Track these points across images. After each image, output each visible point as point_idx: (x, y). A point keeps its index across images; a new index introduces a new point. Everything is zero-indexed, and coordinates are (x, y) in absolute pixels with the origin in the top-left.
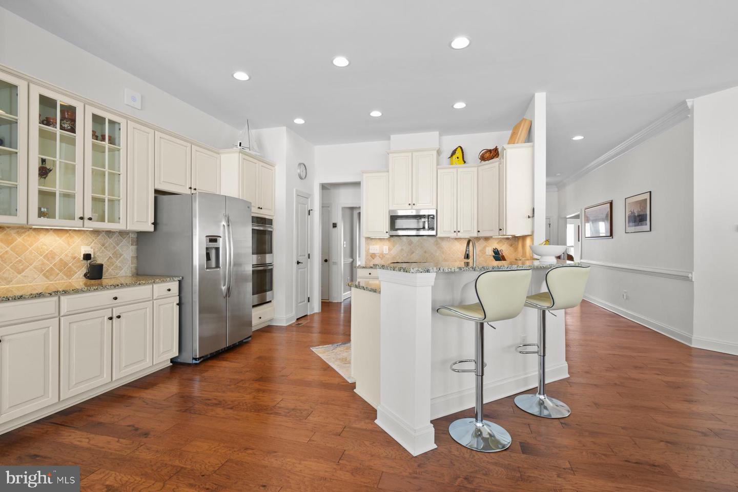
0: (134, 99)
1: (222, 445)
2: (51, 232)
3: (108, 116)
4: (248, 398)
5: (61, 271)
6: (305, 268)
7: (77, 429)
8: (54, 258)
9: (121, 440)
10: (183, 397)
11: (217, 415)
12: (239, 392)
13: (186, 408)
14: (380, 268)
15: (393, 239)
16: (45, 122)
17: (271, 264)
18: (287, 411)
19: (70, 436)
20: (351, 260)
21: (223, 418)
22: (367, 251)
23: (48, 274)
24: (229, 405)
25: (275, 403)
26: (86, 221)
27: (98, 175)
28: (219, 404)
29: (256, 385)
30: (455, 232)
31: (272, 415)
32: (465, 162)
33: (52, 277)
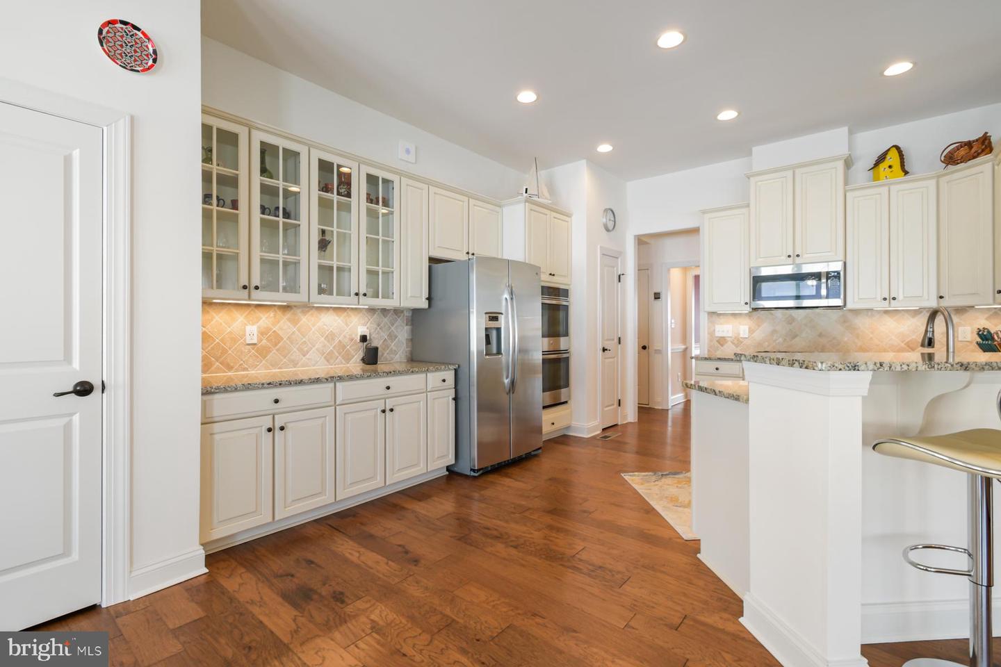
0: (408, 151)
1: (503, 600)
2: (331, 311)
3: (381, 174)
4: (537, 536)
5: (340, 354)
6: (614, 357)
7: (350, 537)
8: (333, 339)
9: (390, 563)
10: (458, 519)
11: (498, 554)
12: (525, 525)
13: (462, 535)
14: (749, 361)
15: (755, 313)
16: (324, 189)
17: (566, 351)
18: (590, 567)
19: (342, 545)
20: (684, 347)
21: (504, 559)
22: (712, 334)
23: (329, 358)
24: (512, 541)
25: (574, 552)
26: (361, 297)
27: (372, 244)
28: (500, 537)
29: (548, 519)
30: (885, 299)
31: (570, 570)
32: (906, 173)
33: (332, 361)
